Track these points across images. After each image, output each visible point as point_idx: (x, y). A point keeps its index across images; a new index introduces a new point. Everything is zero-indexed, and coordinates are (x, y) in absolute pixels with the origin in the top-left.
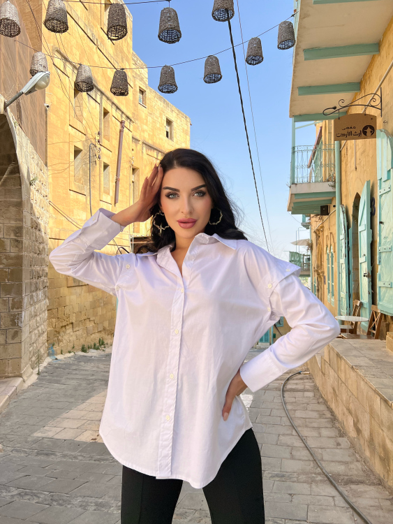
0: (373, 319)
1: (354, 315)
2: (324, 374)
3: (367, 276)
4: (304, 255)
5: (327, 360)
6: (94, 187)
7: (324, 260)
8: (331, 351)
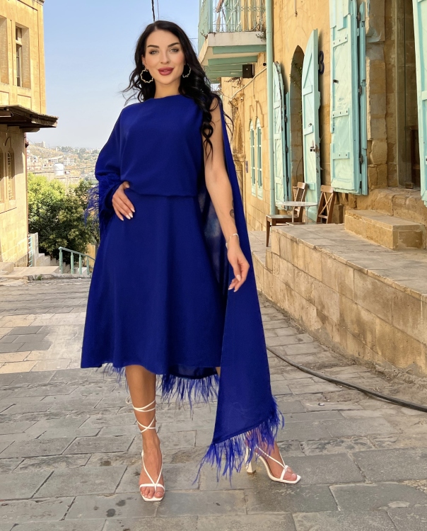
0: (323, 203)
1: (297, 200)
3: (316, 151)
5: (277, 252)
7: (246, 140)
8: (282, 238)
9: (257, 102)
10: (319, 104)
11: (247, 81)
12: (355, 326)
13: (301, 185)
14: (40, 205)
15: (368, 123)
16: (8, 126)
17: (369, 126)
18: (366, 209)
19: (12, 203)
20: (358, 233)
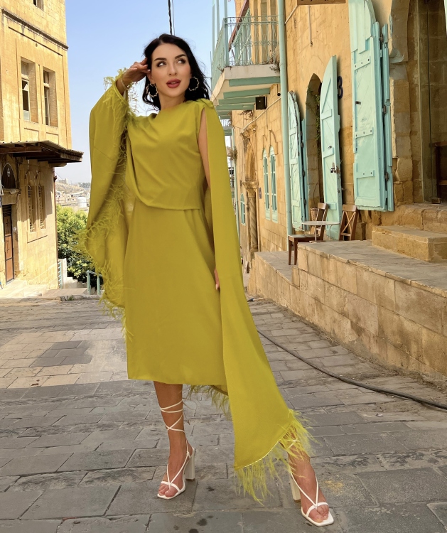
1: (319, 221)
2: (297, 287)
3: (336, 172)
5: (304, 268)
7: (259, 169)
8: (310, 255)
9: (271, 131)
10: (339, 127)
11: (259, 113)
12: (397, 337)
13: (322, 206)
14: (67, 233)
15: (393, 141)
16: (38, 161)
17: (394, 144)
18: (392, 224)
19: (43, 231)
20: (387, 247)
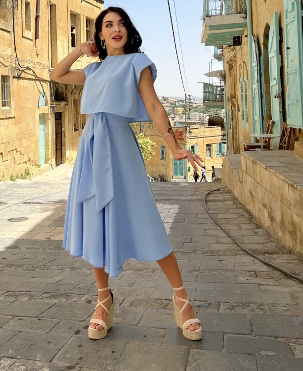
0: (283, 135)
1: (267, 133)
2: (241, 183)
3: (279, 97)
4: (217, 87)
5: (245, 170)
6: (17, 24)
7: (238, 89)
8: (248, 160)
9: (244, 62)
10: (280, 64)
11: (237, 47)
12: (290, 225)
13: (270, 122)
20: (302, 157)
